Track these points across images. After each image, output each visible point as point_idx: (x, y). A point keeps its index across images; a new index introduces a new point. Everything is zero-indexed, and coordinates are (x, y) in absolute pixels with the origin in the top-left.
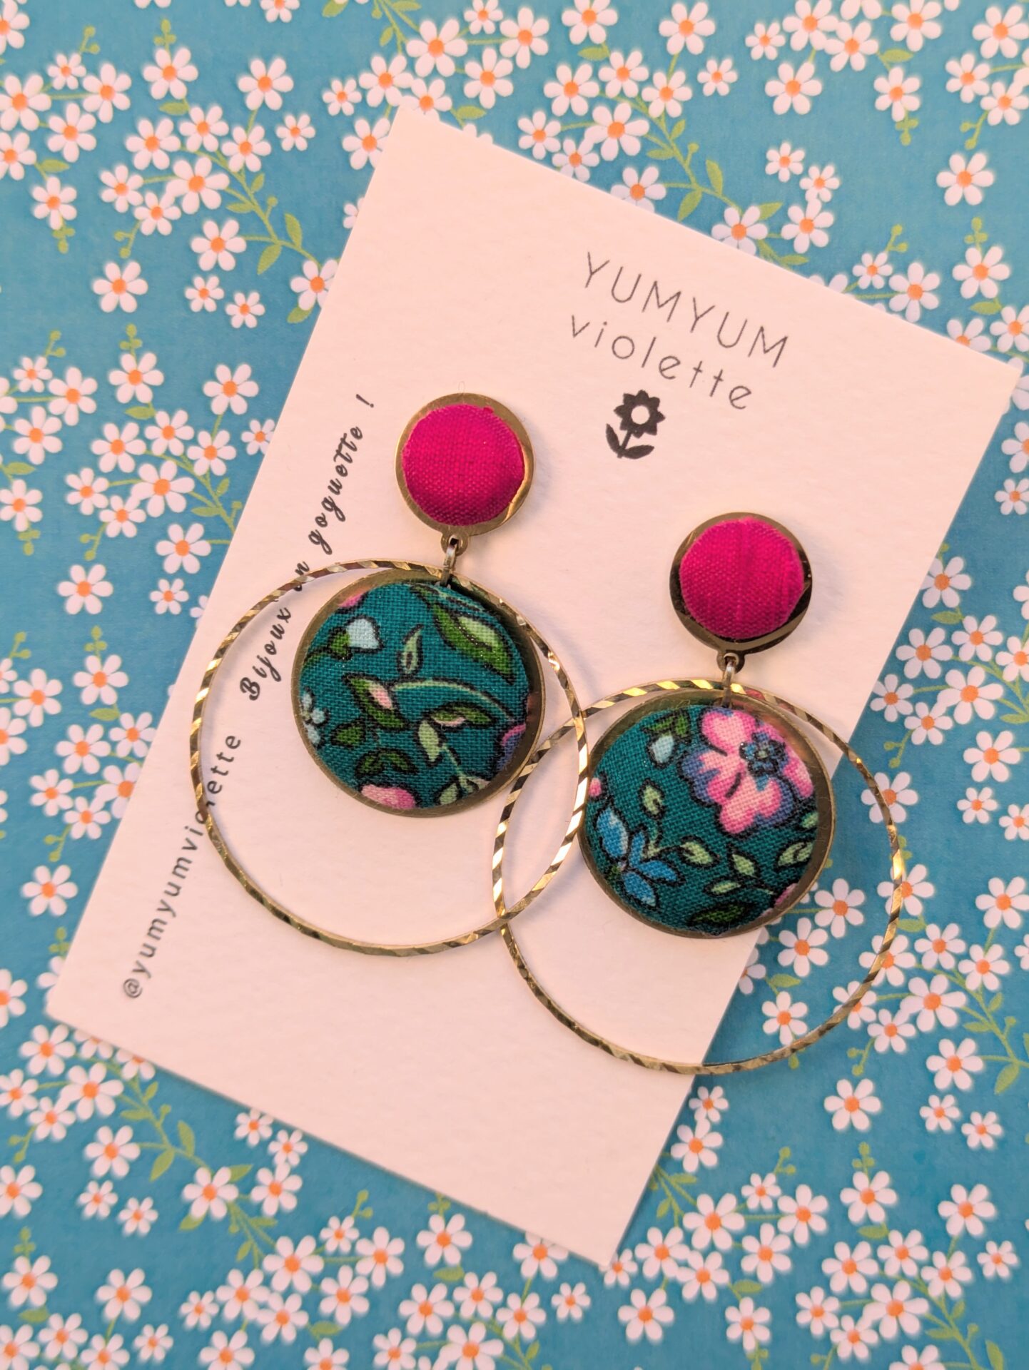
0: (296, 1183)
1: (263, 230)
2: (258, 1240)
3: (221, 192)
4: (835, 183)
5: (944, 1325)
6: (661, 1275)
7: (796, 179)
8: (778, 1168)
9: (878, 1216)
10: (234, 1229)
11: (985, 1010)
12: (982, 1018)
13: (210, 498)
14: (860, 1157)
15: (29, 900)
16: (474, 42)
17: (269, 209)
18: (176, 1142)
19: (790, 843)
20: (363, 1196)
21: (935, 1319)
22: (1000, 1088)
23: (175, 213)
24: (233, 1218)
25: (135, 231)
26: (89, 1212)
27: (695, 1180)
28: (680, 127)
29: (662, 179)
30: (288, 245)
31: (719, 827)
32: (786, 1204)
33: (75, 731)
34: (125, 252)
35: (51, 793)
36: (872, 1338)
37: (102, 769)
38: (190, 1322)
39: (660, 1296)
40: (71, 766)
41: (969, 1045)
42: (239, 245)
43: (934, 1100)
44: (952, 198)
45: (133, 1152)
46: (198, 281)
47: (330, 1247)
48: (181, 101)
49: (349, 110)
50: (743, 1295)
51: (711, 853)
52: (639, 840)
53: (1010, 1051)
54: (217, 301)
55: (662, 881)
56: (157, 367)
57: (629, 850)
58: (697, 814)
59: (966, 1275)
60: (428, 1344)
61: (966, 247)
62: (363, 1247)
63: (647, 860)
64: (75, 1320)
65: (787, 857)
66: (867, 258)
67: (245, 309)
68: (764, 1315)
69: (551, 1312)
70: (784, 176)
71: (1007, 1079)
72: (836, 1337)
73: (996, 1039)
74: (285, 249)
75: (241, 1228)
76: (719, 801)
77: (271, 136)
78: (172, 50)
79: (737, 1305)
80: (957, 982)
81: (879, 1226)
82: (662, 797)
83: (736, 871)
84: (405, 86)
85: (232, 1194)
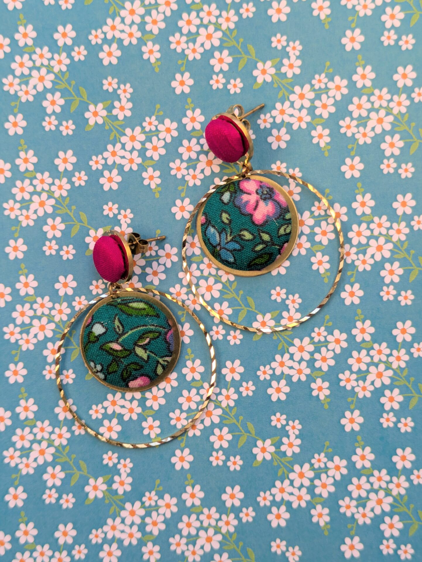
0: (130, 480)
1: (70, 94)
2: (117, 505)
3: (52, 81)
4: (300, 48)
5: (400, 506)
6: (283, 499)
7: (284, 48)
8: (325, 450)
9: (368, 465)
10: (107, 502)
11: (402, 376)
12: (400, 379)
13: (62, 206)
14: (358, 442)
15: (8, 378)
16: (148, 8)
17: (72, 86)
18: (79, 469)
19: (282, 225)
20: (158, 482)
21: (395, 504)
22: (411, 407)
23: (34, 92)
24: (106, 497)
25: (19, 101)
26: (47, 502)
27: (292, 459)
28: (235, 33)
29: (230, 55)
30: (82, 99)
31: (253, 223)
32: (330, 464)
33: (19, 307)
34: (16, 111)
35: (12, 334)
36: (372, 515)
37: (31, 321)
38: (94, 542)
39: (283, 508)
40: (19, 321)
41: (396, 391)
42: (62, 102)
43: (385, 415)
44: (348, 48)
45: (62, 475)
46: (47, 119)
47: (147, 504)
48: (31, 46)
49: (100, 42)
50: (317, 504)
51: (252, 234)
52: (223, 235)
53: (413, 391)
54: (55, 126)
55: (235, 250)
56: (34, 155)
57: (220, 241)
58: (244, 219)
59: (407, 485)
60: (191, 539)
61: (356, 67)
62: (161, 503)
63: (228, 243)
64: (47, 547)
65: (282, 231)
66: (317, 77)
67: (67, 128)
68: (326, 511)
69: (240, 520)
70: (280, 47)
71: (414, 402)
72: (357, 516)
73: (407, 387)
74: (80, 101)
75: (110, 501)
76: (251, 213)
77: (69, 56)
78: (25, 26)
79: (315, 508)
80: (389, 366)
81: (369, 468)
82: (229, 215)
83: (263, 240)
84: (121, 29)
85: (104, 487)
